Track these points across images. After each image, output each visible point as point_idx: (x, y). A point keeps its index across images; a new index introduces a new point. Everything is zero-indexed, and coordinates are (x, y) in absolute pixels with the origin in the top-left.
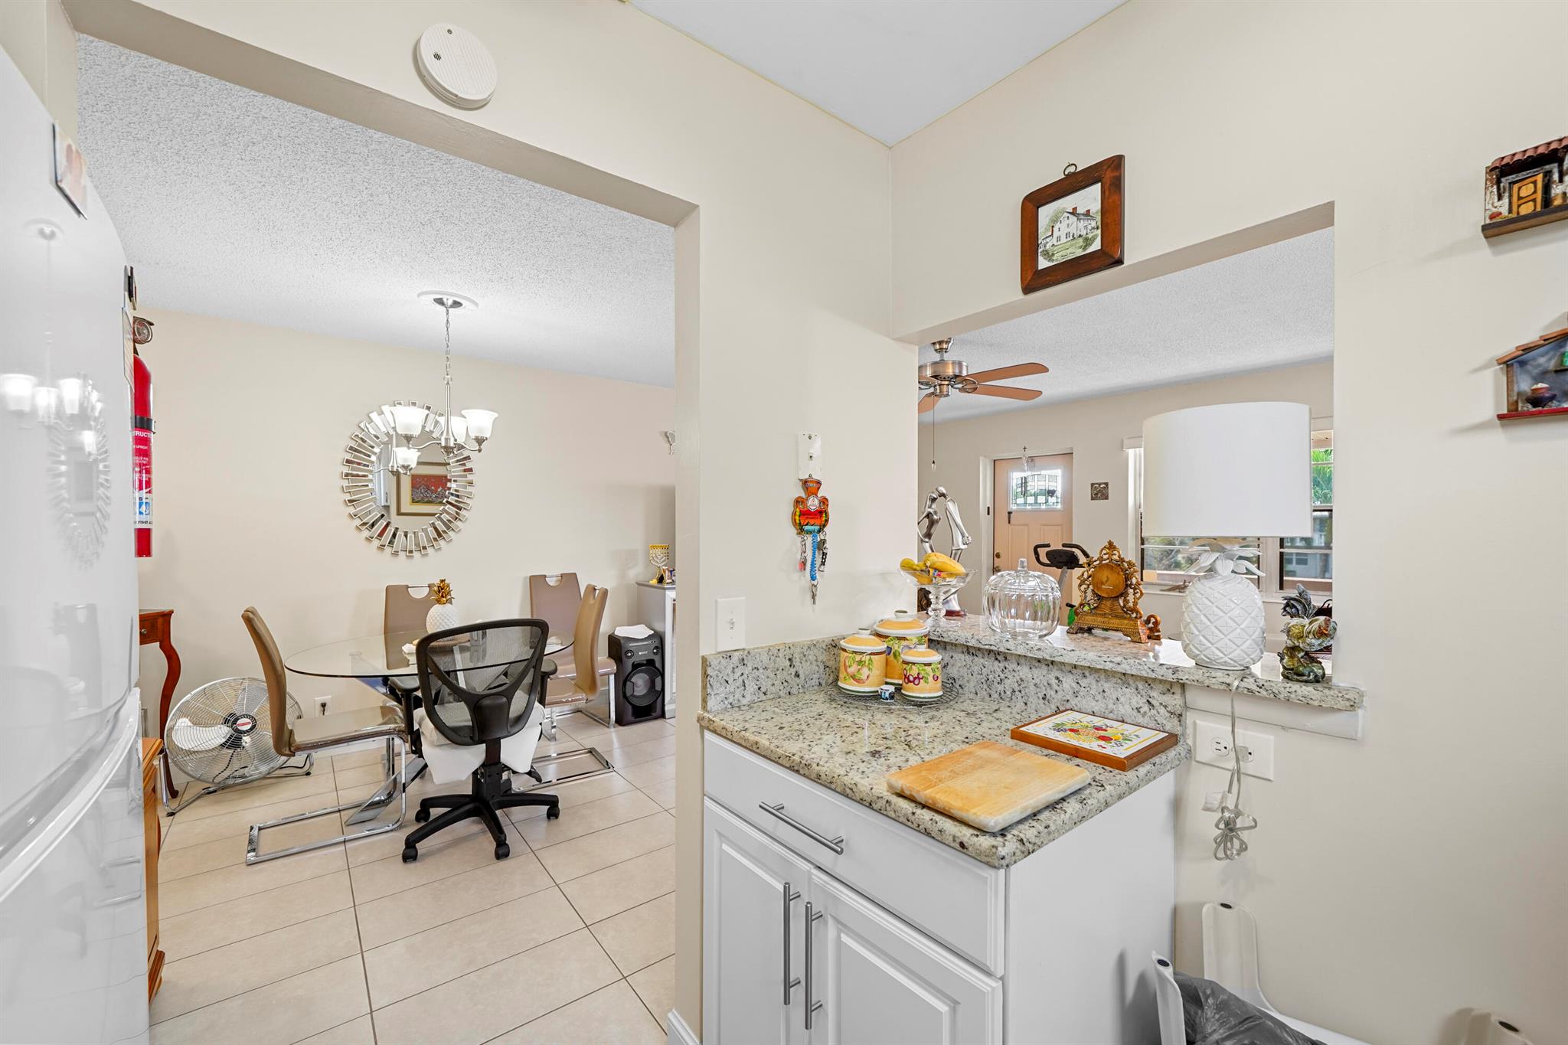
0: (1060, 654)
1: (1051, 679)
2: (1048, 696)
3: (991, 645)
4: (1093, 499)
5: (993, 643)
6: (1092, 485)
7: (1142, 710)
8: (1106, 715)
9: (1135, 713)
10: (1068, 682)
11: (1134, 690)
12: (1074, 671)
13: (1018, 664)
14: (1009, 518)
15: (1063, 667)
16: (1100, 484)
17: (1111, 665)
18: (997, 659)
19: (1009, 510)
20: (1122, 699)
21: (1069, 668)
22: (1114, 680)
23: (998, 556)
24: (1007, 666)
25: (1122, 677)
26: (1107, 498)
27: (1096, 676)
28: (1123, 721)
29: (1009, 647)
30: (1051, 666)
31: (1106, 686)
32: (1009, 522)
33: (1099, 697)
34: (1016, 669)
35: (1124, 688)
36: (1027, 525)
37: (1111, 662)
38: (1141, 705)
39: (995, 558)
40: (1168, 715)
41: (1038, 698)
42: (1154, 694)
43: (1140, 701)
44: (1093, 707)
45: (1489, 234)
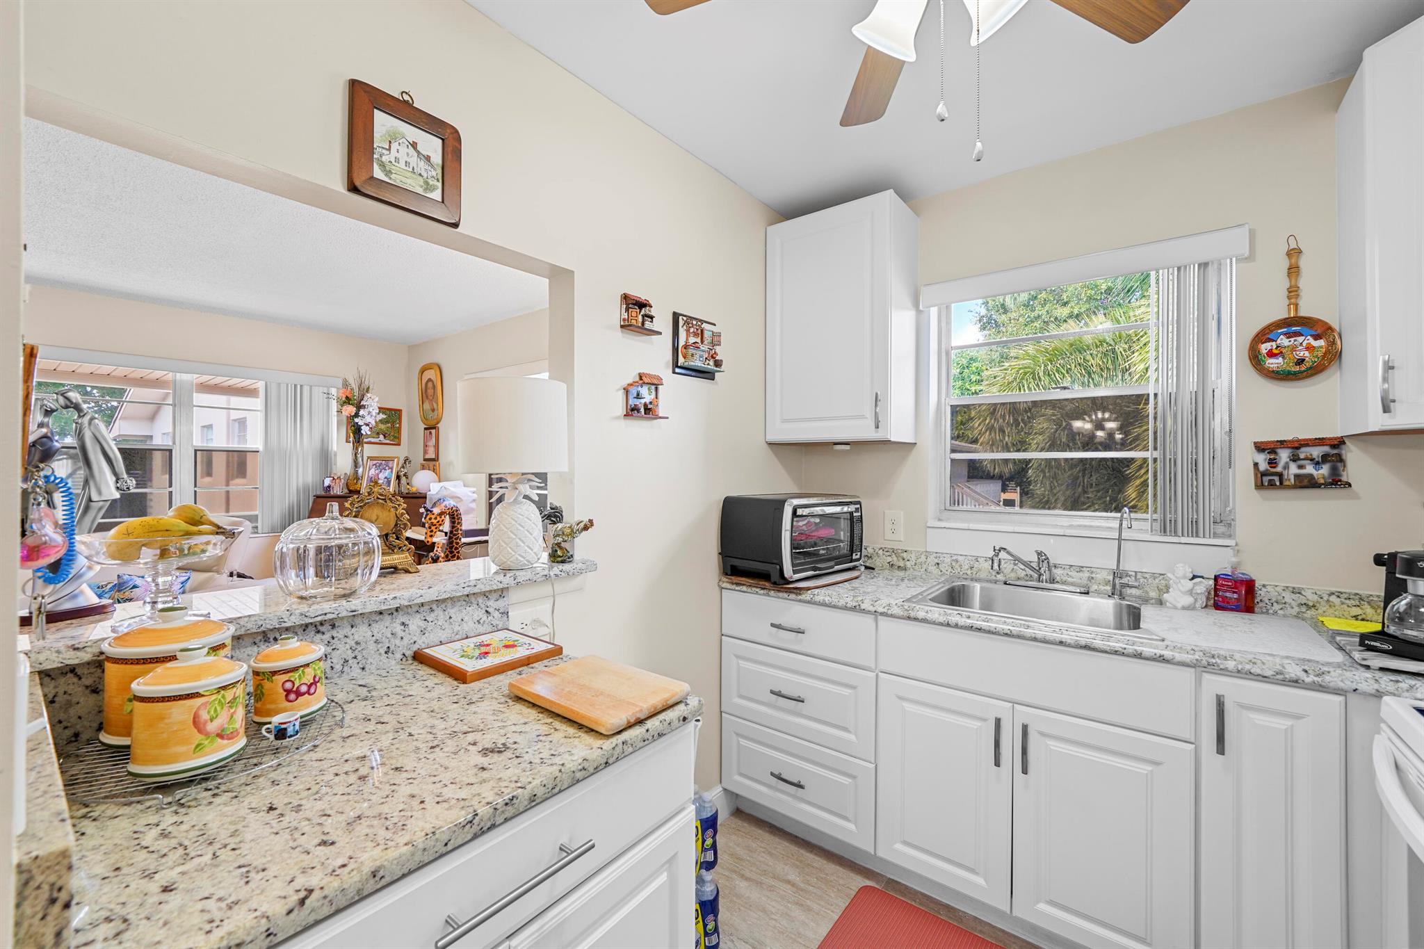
0: (419, 595)
1: (395, 628)
2: (392, 648)
3: (326, 614)
5: (330, 610)
7: (481, 621)
8: (453, 639)
9: (477, 625)
10: (415, 623)
11: (475, 606)
12: (422, 609)
13: (352, 627)
15: (409, 610)
17: (469, 589)
18: (318, 632)
20: (466, 619)
21: (417, 608)
22: (459, 604)
24: (335, 635)
25: (467, 599)
27: (443, 606)
28: (467, 638)
29: (354, 608)
30: (395, 613)
31: (452, 612)
33: (446, 625)
34: (349, 634)
35: (468, 608)
37: (468, 586)
38: (481, 616)
40: (500, 615)
41: (380, 654)
42: (491, 603)
43: (480, 614)
44: (440, 637)
45: (622, 327)
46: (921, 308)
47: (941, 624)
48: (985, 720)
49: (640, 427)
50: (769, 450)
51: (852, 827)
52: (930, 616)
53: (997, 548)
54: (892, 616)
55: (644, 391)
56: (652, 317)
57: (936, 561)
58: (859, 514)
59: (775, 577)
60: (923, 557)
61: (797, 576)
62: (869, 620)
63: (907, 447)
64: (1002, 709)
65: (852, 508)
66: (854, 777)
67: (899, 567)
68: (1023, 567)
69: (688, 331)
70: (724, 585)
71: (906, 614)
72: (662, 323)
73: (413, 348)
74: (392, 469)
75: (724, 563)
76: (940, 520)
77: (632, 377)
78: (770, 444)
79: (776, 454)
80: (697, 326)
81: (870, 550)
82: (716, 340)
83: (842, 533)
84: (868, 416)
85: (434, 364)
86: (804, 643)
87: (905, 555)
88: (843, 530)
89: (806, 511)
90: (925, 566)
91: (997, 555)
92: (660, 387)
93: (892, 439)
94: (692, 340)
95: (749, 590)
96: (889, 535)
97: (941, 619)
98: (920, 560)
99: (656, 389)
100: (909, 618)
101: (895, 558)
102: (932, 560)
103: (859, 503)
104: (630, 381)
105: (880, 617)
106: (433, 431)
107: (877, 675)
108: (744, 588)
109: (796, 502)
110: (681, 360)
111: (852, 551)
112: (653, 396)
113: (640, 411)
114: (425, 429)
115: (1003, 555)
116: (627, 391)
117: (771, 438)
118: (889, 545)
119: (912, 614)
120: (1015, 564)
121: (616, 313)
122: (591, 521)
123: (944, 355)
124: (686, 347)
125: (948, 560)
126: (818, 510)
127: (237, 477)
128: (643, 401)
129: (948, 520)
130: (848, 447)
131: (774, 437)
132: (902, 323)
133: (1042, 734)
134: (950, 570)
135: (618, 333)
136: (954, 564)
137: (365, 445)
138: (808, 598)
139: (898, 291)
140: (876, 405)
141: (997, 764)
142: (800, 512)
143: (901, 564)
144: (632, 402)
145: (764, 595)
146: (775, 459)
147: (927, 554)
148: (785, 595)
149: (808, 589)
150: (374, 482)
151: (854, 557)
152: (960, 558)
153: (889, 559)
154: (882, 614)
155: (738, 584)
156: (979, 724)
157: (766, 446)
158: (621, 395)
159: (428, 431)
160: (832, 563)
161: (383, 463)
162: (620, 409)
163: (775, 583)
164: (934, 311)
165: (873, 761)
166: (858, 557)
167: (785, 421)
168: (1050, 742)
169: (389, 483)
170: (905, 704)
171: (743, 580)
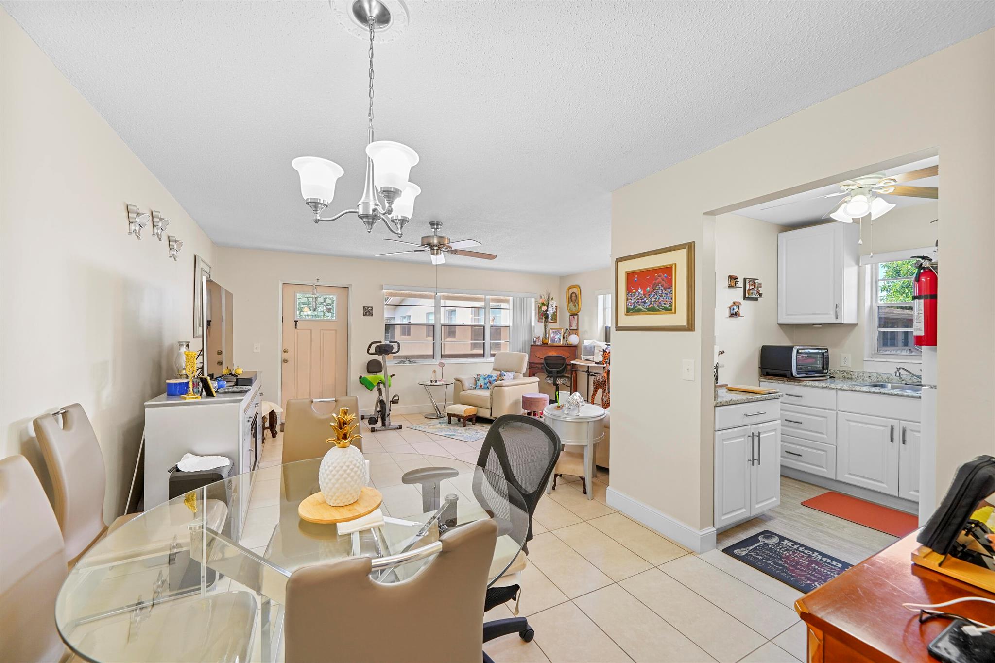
4: (364, 315)
6: (364, 307)
14: (296, 325)
16: (368, 308)
19: (296, 319)
23: (285, 351)
26: (372, 315)
32: (296, 328)
36: (310, 330)
39: (283, 352)
45: (729, 287)
46: (860, 265)
47: (867, 392)
48: (886, 427)
49: (734, 320)
50: (780, 328)
51: (825, 470)
52: (861, 389)
53: (898, 368)
54: (844, 390)
55: (735, 308)
56: (738, 282)
57: (869, 375)
58: (827, 354)
59: (789, 375)
60: (861, 374)
61: (798, 376)
62: (834, 392)
63: (854, 326)
64: (895, 423)
65: (824, 351)
66: (826, 451)
67: (848, 378)
68: (916, 378)
69: (749, 284)
70: (762, 380)
71: (850, 389)
72: (741, 284)
73: (562, 278)
74: (561, 334)
75: (762, 371)
76: (871, 358)
77: (731, 303)
78: (780, 325)
79: (781, 328)
80: (753, 282)
81: (832, 371)
82: (760, 285)
83: (818, 362)
84: (832, 313)
85: (576, 285)
86: (802, 401)
87: (851, 373)
88: (819, 360)
89: (803, 351)
90: (862, 378)
91: (898, 370)
92: (740, 306)
93: (845, 323)
94: (751, 287)
95: (775, 381)
96: (842, 364)
97: (867, 390)
98: (860, 375)
99: (739, 307)
100: (852, 390)
101: (846, 374)
102: (866, 375)
103: (827, 349)
104: (731, 305)
105: (839, 391)
106: (576, 317)
107: (837, 413)
108: (772, 381)
109: (798, 348)
110: (747, 295)
111: (823, 369)
112: (738, 309)
113: (735, 315)
114: (570, 315)
115: (901, 371)
116: (730, 309)
117: (780, 322)
118: (842, 369)
119: (853, 389)
120: (912, 377)
121: (726, 282)
122: (723, 351)
123: (874, 283)
124: (749, 290)
125: (875, 375)
126: (807, 351)
127: (448, 337)
128: (735, 311)
129: (876, 358)
130: (821, 326)
131: (782, 321)
132: (850, 274)
133: (912, 431)
134: (876, 379)
135: (727, 289)
136: (878, 376)
137: (549, 323)
138: (804, 384)
139: (848, 260)
140: (836, 308)
141: (892, 440)
142: (800, 351)
143: (850, 377)
144: (732, 312)
145: (782, 383)
146: (781, 331)
147: (864, 373)
148: (793, 383)
149: (804, 381)
150: (553, 340)
151: (824, 371)
152: (882, 374)
153: (843, 375)
154: (839, 389)
155: (768, 379)
156: (884, 428)
157: (777, 325)
158: (728, 310)
159: (572, 316)
160: (814, 373)
161: (557, 331)
162: (728, 315)
163: (789, 378)
164: (868, 267)
165: (835, 444)
166: (827, 372)
167: (787, 315)
168: (915, 433)
169: (560, 340)
170: (851, 423)
171: (773, 377)
